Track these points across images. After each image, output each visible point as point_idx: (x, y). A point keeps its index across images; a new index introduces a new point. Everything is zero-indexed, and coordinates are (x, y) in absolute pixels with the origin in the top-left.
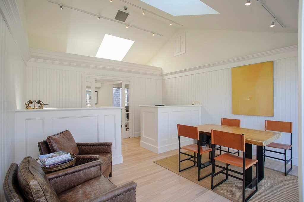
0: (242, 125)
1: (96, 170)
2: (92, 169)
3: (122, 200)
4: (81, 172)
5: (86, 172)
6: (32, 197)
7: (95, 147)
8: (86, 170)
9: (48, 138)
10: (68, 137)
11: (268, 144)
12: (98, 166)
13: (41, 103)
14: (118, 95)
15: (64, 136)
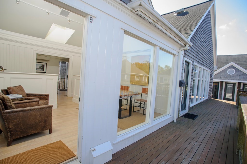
0: (130, 90)
1: (36, 103)
2: (34, 103)
3: (45, 110)
4: (28, 103)
5: (30, 104)
6: (5, 102)
7: (38, 96)
8: (30, 103)
9: (8, 88)
10: (21, 89)
11: (137, 99)
12: (37, 102)
13: (2, 68)
14: (64, 67)
15: (18, 88)
